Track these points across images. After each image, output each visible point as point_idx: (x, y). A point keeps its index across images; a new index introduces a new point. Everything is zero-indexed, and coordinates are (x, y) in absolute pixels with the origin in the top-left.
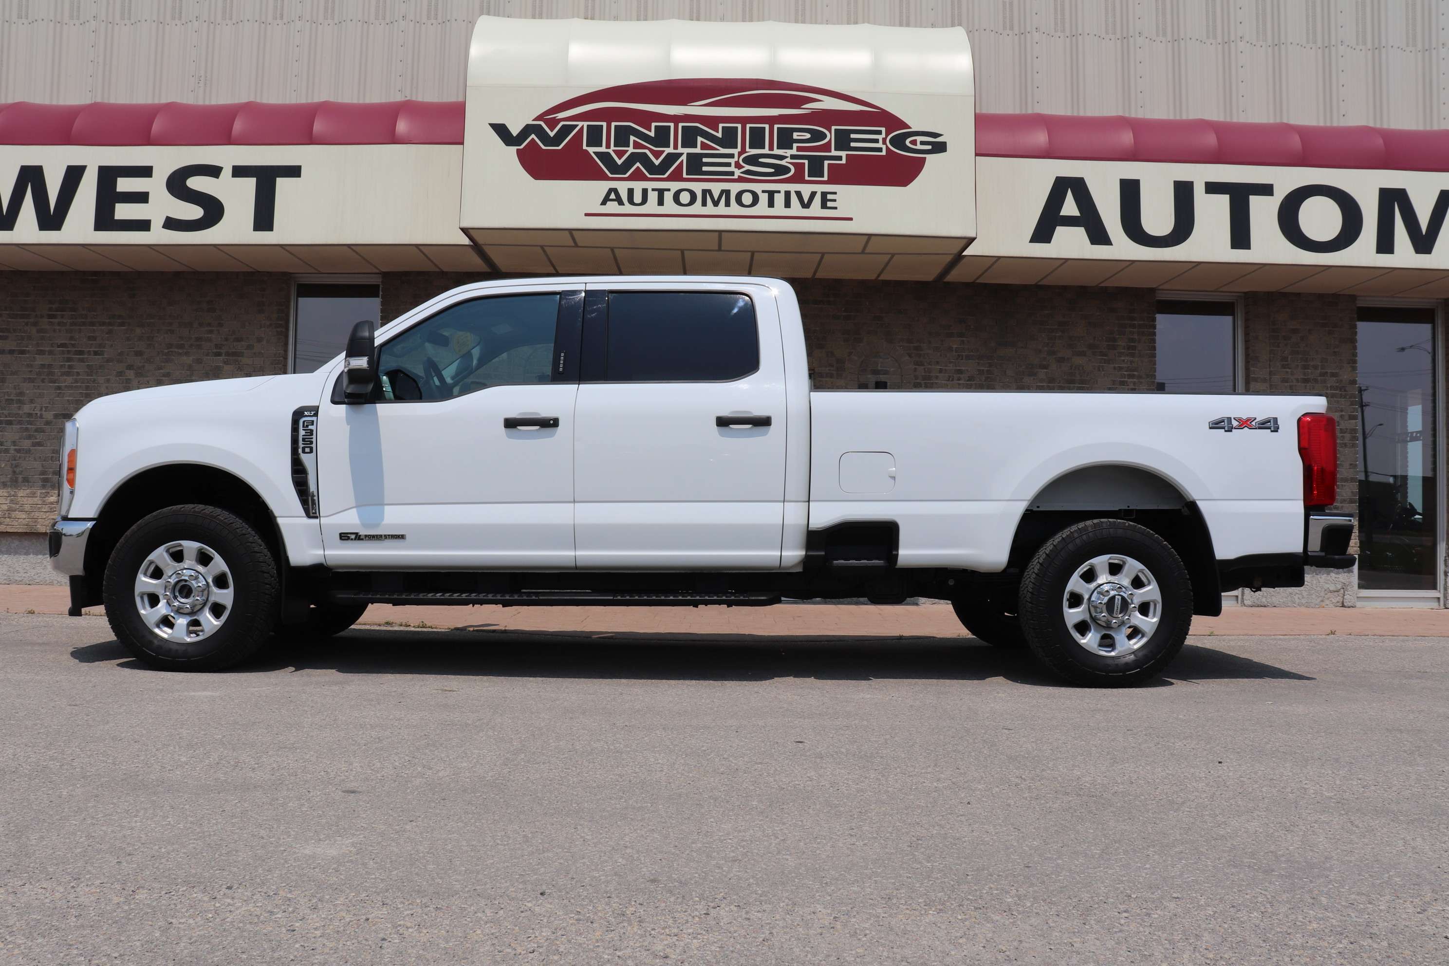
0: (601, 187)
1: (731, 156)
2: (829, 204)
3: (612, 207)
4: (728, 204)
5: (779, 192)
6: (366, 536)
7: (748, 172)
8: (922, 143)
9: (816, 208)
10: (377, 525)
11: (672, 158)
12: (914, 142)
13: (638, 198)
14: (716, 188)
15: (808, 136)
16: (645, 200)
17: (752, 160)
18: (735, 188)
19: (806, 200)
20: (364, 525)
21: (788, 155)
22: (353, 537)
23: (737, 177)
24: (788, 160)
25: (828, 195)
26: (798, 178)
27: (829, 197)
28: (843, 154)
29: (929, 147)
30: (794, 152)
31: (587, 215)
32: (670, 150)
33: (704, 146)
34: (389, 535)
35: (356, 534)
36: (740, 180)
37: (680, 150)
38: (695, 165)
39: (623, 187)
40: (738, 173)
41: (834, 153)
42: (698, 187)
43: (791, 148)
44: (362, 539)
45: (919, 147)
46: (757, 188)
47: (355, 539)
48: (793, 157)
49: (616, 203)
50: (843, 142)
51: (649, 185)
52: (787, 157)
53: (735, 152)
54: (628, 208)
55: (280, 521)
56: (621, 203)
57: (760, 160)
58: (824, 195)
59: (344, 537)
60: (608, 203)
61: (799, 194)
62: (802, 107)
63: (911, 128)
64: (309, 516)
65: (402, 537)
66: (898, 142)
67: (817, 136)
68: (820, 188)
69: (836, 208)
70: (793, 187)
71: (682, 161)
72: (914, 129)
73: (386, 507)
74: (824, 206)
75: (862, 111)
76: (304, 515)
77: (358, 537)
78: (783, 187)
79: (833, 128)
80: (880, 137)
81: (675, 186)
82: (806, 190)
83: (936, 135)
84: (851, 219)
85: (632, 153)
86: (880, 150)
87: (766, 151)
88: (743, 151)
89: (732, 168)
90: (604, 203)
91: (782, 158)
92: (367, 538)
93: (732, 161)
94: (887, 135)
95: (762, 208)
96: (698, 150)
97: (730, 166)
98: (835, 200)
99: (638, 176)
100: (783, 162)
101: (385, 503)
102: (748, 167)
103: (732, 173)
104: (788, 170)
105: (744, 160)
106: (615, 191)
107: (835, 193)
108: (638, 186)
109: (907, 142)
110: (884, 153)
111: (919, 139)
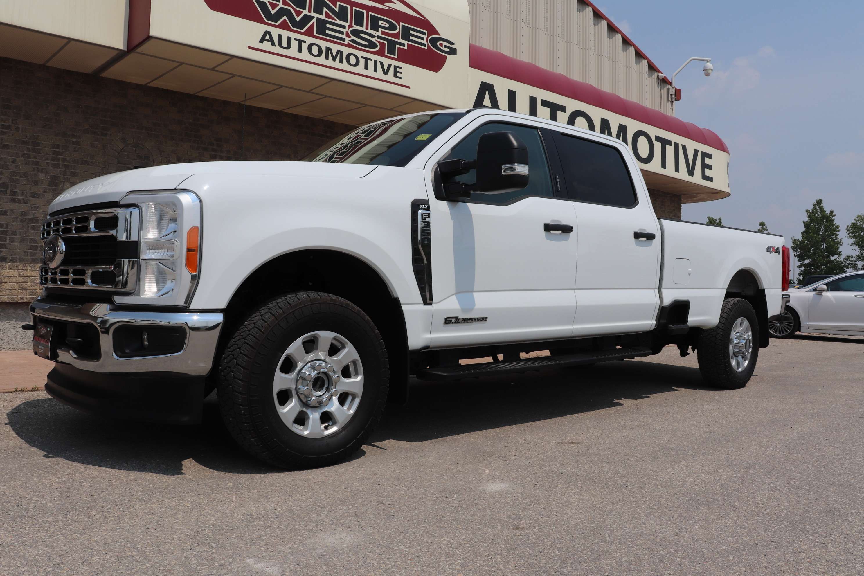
0: (260, 29)
1: (344, 27)
2: (398, 75)
3: (266, 46)
4: (341, 61)
5: (371, 60)
6: (463, 319)
7: (353, 41)
8: (445, 46)
9: (390, 76)
10: (471, 310)
11: (307, 19)
12: (441, 45)
13: (285, 43)
14: (335, 48)
15: (387, 25)
16: (289, 46)
17: (356, 33)
18: (346, 51)
19: (386, 69)
20: (464, 310)
21: (376, 35)
22: (453, 320)
23: (347, 43)
24: (376, 38)
25: (398, 69)
26: (380, 53)
27: (398, 70)
28: (406, 42)
29: (448, 50)
30: (379, 34)
31: (249, 48)
32: (306, 12)
33: (328, 16)
34: (477, 318)
35: (456, 318)
36: (348, 45)
37: (313, 14)
38: (322, 26)
39: (275, 32)
40: (347, 40)
41: (401, 41)
42: (324, 45)
43: (378, 31)
44: (460, 323)
45: (444, 48)
46: (359, 54)
47: (455, 323)
48: (379, 37)
49: (270, 43)
50: (406, 35)
51: (293, 35)
52: (375, 37)
53: (347, 24)
54: (277, 49)
55: (404, 307)
56: (273, 44)
57: (361, 35)
58: (396, 67)
59: (448, 321)
60: (265, 42)
61: (382, 63)
62: (385, 4)
63: (440, 35)
64: (425, 303)
65: (484, 319)
66: (434, 42)
67: (392, 27)
68: (394, 63)
69: (401, 78)
70: (379, 59)
71: (314, 22)
72: (442, 36)
73: (475, 294)
74: (395, 76)
75: (416, 17)
76: (422, 302)
77: (457, 321)
78: (374, 57)
79: (401, 24)
80: (425, 37)
81: (309, 40)
82: (386, 62)
83: (452, 43)
84: (409, 87)
85: (281, 8)
86: (424, 45)
87: (364, 29)
88: (350, 26)
89: (344, 36)
90: (261, 41)
91: (373, 36)
92: (463, 321)
93: (345, 31)
94: (428, 36)
95: (360, 69)
96: (323, 17)
97: (343, 34)
98: (401, 73)
99: (284, 26)
100: (373, 40)
101: (474, 290)
102: (353, 38)
103: (344, 40)
104: (375, 46)
105: (352, 32)
106: (269, 33)
107: (401, 68)
108: (285, 34)
109: (439, 43)
110: (426, 48)
111: (444, 43)
